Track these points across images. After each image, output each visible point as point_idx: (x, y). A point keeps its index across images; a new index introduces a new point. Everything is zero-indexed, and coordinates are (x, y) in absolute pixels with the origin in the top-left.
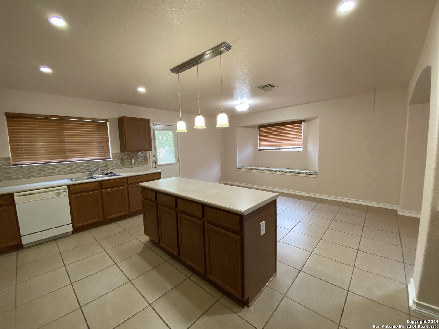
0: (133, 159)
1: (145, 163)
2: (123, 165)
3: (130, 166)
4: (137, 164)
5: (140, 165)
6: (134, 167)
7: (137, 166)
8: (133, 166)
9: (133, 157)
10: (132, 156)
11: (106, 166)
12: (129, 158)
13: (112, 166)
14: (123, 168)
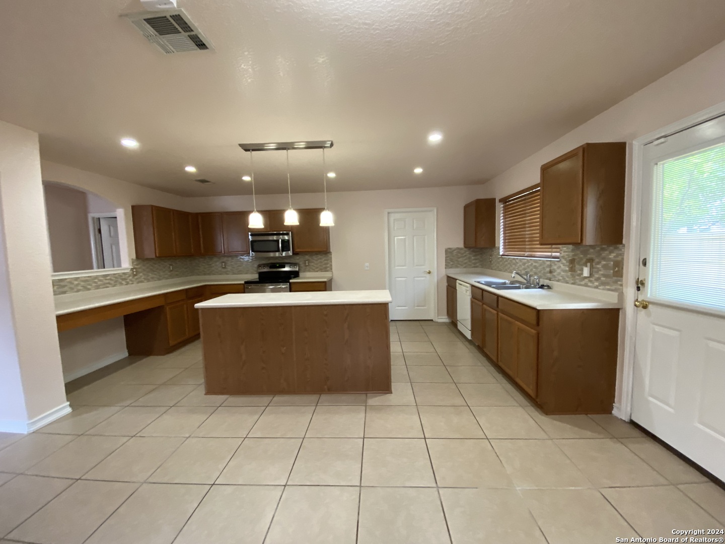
0: (589, 264)
1: (616, 282)
2: (573, 276)
3: (583, 283)
4: (597, 279)
5: (603, 284)
6: (589, 286)
7: (596, 287)
8: (590, 284)
9: (591, 260)
10: (589, 256)
11: (551, 272)
12: (584, 260)
13: (559, 274)
14: (573, 284)
